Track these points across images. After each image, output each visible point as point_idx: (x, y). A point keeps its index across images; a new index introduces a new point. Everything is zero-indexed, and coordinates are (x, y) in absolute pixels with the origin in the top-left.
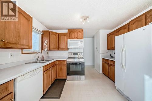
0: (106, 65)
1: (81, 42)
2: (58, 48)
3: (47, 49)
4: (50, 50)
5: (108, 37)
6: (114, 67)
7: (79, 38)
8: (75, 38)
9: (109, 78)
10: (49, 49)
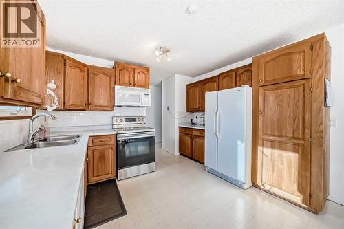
0: (188, 139)
1: (145, 94)
2: (88, 104)
3: (55, 107)
4: (66, 109)
5: (188, 89)
6: (204, 140)
7: (141, 86)
8: (132, 83)
9: (192, 158)
10: (64, 106)
